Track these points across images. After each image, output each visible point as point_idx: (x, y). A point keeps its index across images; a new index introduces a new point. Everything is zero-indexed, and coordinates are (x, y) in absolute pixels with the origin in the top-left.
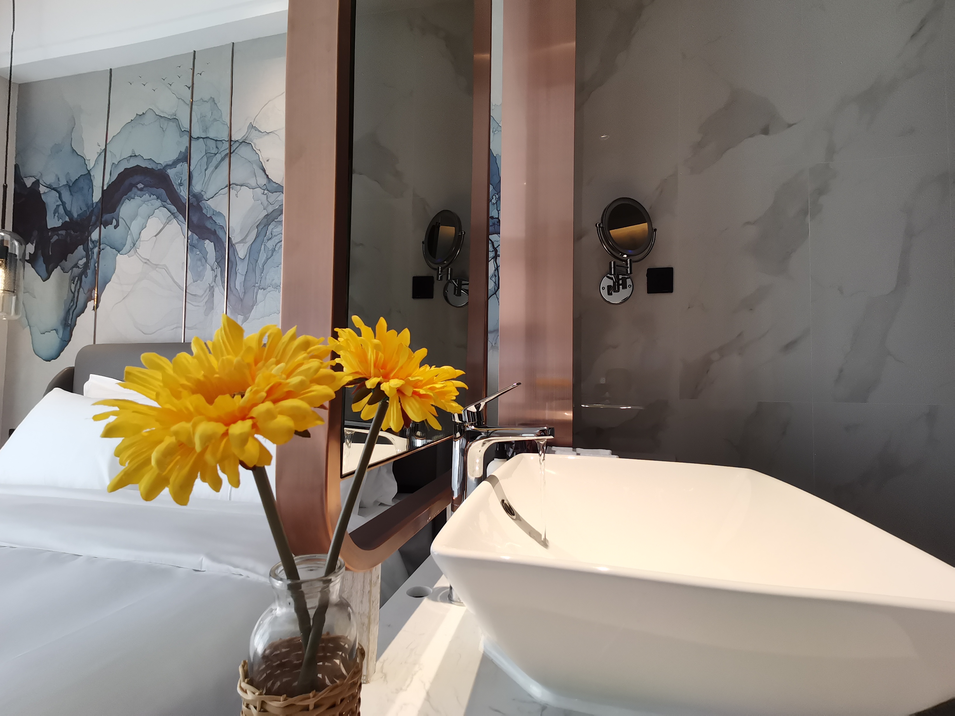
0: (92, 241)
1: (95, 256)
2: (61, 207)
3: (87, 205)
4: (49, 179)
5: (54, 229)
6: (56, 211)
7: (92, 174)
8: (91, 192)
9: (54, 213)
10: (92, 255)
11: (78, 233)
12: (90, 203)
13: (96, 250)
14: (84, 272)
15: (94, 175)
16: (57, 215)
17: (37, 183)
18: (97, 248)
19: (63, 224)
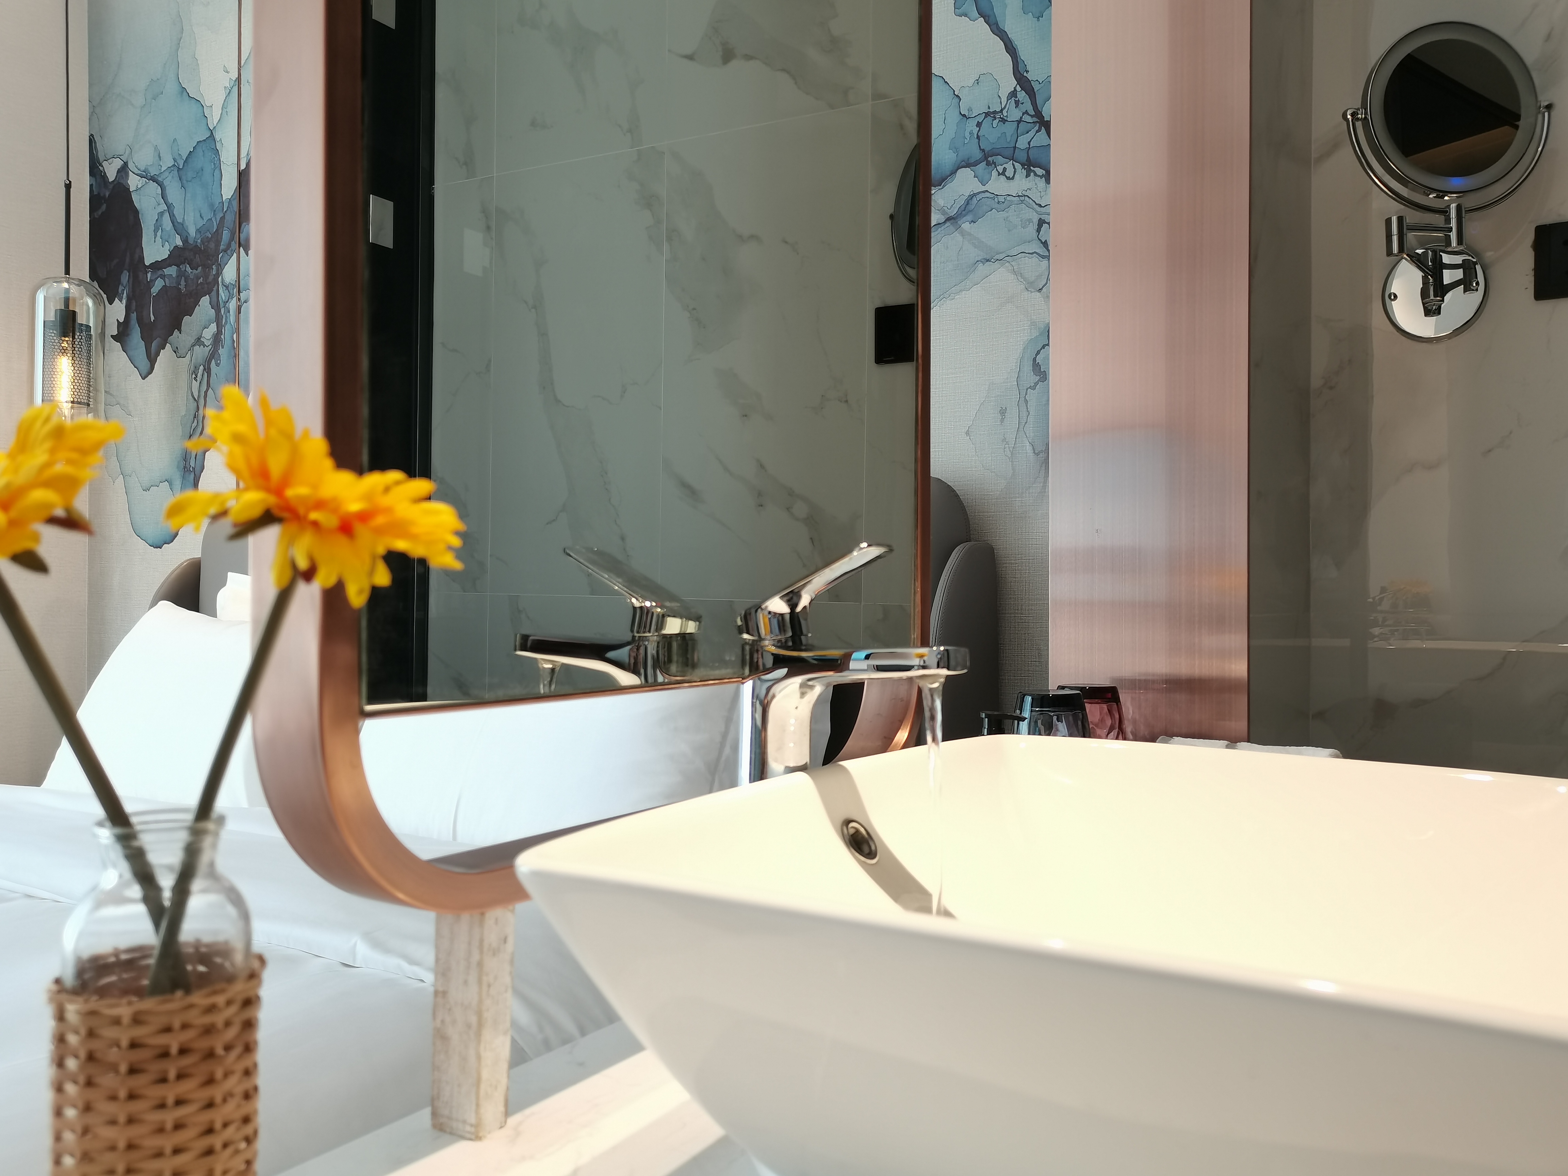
0: (225, 286)
1: (232, 318)
2: (167, 215)
3: (211, 205)
4: (142, 159)
5: (157, 266)
6: (158, 226)
7: (217, 138)
8: (219, 176)
9: (156, 231)
10: (226, 317)
11: (200, 268)
12: (217, 202)
13: (233, 305)
14: (213, 355)
15: (221, 140)
16: (159, 233)
17: (123, 170)
18: (235, 299)
19: (172, 253)
